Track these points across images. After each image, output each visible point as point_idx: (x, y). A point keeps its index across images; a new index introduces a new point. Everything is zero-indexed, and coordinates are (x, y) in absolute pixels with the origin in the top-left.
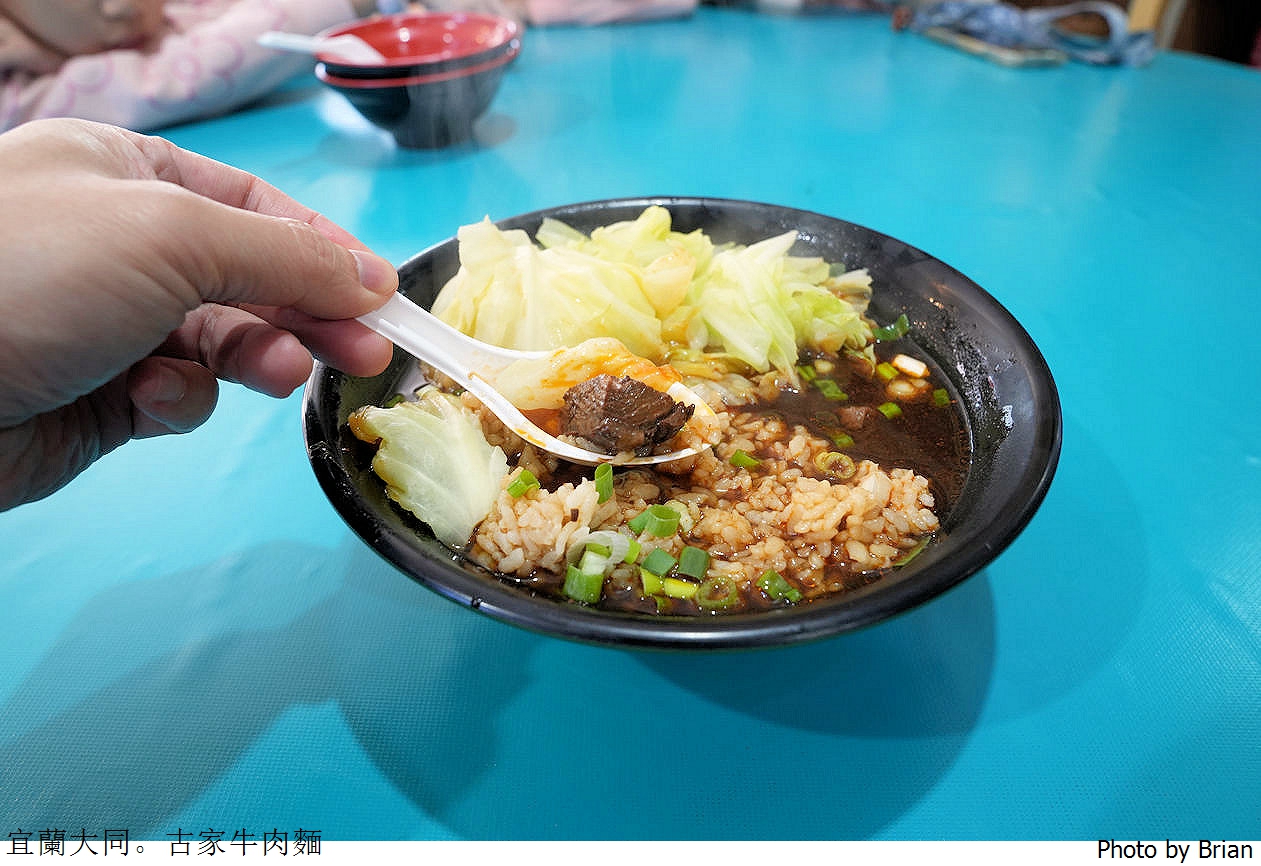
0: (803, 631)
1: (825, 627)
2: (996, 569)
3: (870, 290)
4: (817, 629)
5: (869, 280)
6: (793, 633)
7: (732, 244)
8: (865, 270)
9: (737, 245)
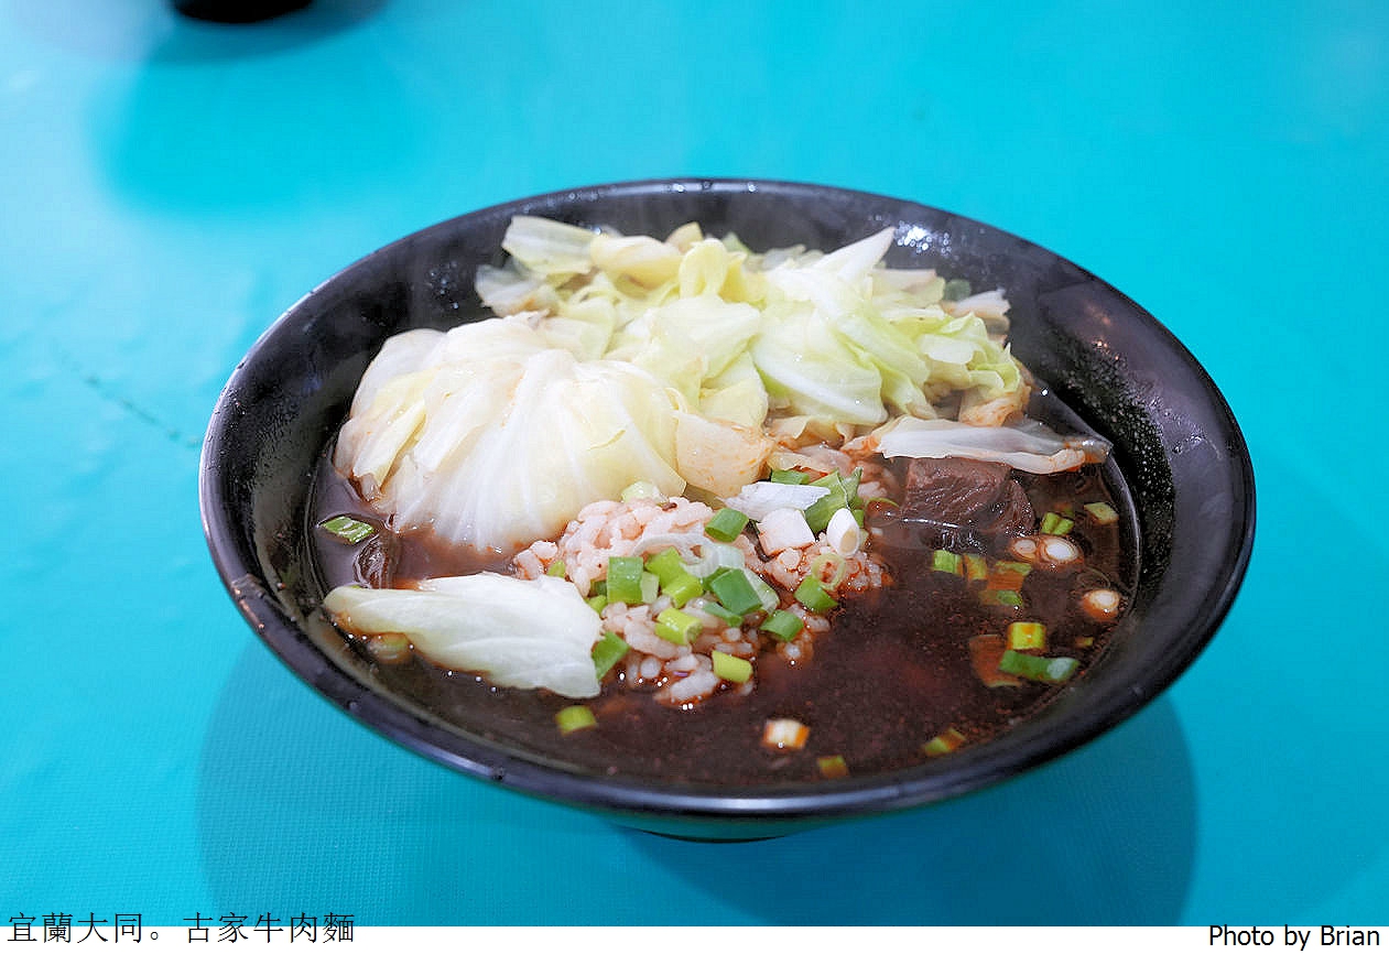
0: (903, 795)
1: (931, 790)
2: (1182, 693)
3: (1006, 321)
4: (918, 793)
5: (1006, 306)
6: (891, 799)
7: (801, 248)
8: (999, 292)
9: (807, 250)
